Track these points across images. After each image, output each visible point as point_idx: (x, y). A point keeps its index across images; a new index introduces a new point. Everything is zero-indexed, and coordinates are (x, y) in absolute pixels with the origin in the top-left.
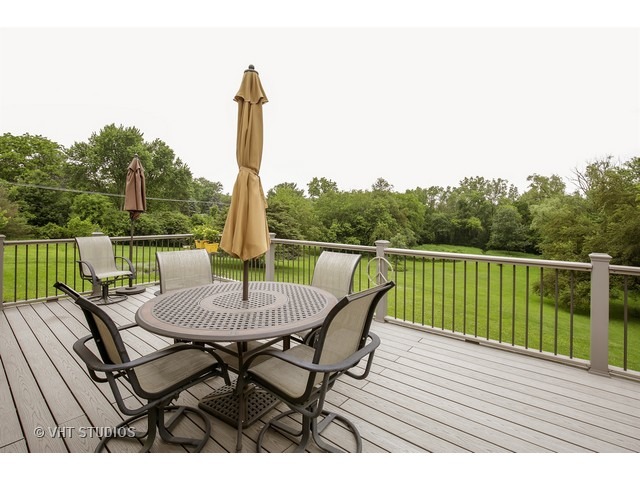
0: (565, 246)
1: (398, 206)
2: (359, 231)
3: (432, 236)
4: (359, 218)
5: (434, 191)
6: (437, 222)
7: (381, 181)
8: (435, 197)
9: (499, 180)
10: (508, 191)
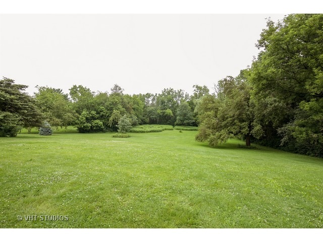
0: (210, 113)
1: (127, 102)
2: (102, 116)
3: (148, 120)
4: (101, 108)
5: (148, 95)
6: (150, 112)
7: (116, 86)
8: (150, 99)
9: (181, 90)
10: (184, 96)
